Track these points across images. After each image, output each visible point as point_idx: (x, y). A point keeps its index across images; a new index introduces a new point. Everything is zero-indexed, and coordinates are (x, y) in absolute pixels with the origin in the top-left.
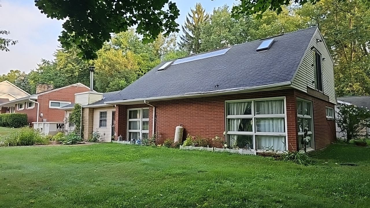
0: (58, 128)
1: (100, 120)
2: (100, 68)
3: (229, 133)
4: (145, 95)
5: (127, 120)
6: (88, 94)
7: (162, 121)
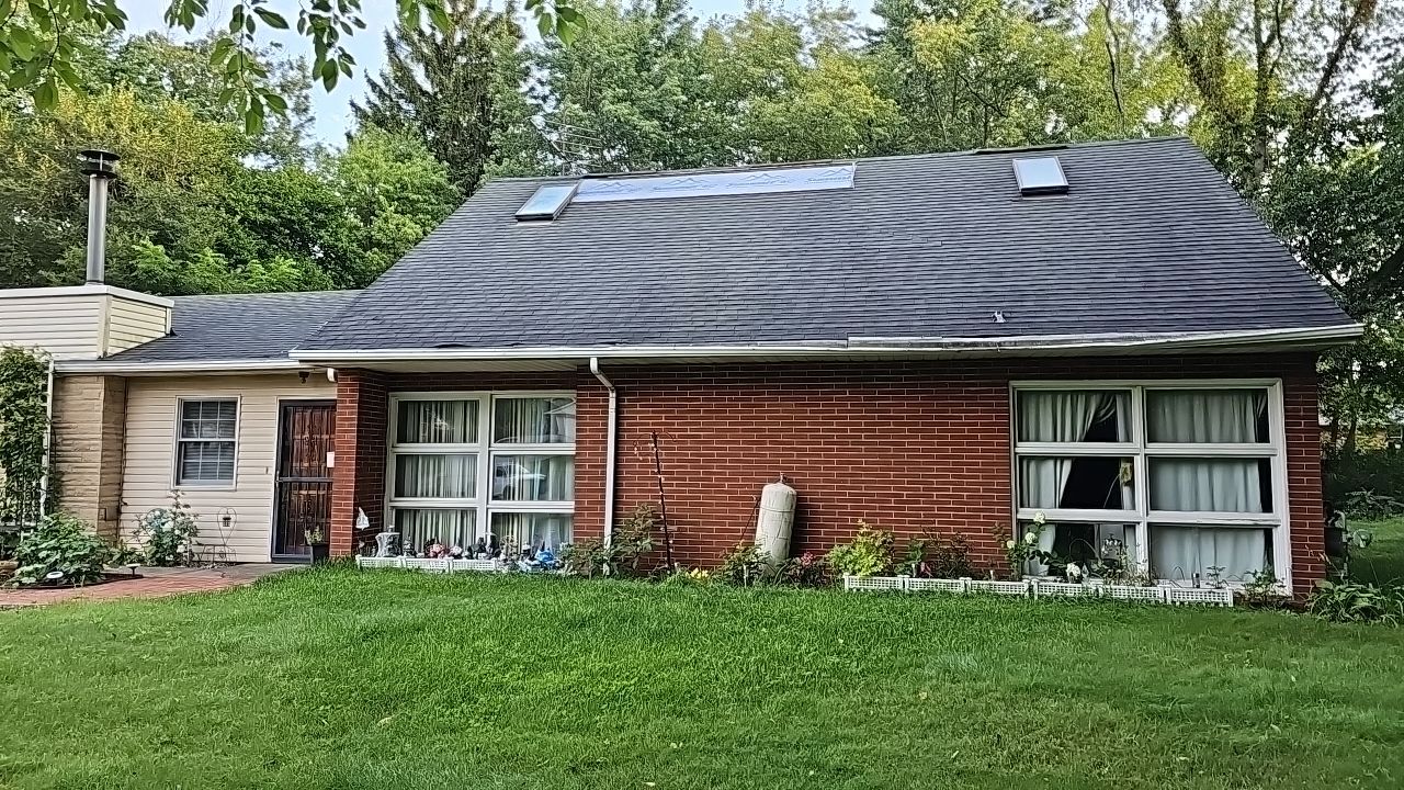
1: (181, 443)
3: (1024, 513)
4: (574, 331)
5: (389, 448)
6: (105, 297)
7: (664, 461)
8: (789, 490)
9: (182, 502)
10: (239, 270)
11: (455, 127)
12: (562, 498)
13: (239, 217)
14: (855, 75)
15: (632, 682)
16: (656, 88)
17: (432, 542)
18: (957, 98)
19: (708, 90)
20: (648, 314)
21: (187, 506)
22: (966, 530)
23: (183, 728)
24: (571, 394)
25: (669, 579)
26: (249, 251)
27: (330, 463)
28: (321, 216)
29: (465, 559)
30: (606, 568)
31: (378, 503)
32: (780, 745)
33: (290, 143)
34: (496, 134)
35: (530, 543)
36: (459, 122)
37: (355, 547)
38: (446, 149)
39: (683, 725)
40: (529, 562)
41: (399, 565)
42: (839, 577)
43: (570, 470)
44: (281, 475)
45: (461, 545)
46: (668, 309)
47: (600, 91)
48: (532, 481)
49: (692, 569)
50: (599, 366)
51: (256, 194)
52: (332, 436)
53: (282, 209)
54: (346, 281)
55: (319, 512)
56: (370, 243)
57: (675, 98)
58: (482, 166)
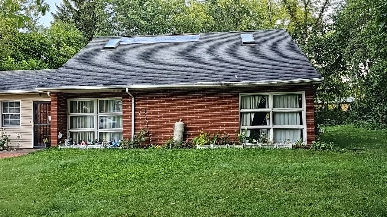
1: (3, 115)
3: (243, 127)
4: (121, 81)
5: (68, 115)
7: (148, 116)
8: (182, 123)
9: (4, 132)
10: (19, 63)
11: (85, 21)
12: (119, 128)
13: (18, 47)
14: (201, 9)
15: (138, 175)
16: (145, 11)
17: (82, 141)
18: (229, 16)
19: (160, 12)
20: (142, 76)
21: (6, 133)
22: (228, 132)
23: (7, 194)
24: (121, 98)
25: (150, 148)
26: (22, 57)
27: (50, 119)
28: (44, 47)
29: (91, 145)
30: (132, 146)
31: (65, 130)
32: (176, 188)
33: (34, 24)
34: (98, 23)
35: (110, 140)
36: (86, 19)
37: (58, 144)
38: (83, 27)
39: (151, 185)
40: (110, 145)
41: (72, 147)
42: (196, 145)
43: (121, 120)
44: (35, 123)
45: (90, 141)
46: (148, 74)
47: (128, 11)
48: (111, 123)
49: (156, 145)
50: (128, 90)
51: (23, 40)
52: (50, 112)
53: (32, 44)
54: (53, 66)
55: (47, 133)
56: (60, 55)
57: (150, 14)
58: (94, 33)
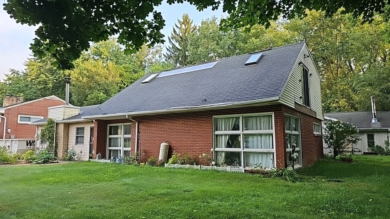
0: (27, 145)
1: (76, 136)
2: (77, 80)
3: (217, 149)
4: (127, 109)
5: (107, 136)
6: (63, 108)
7: (146, 138)
8: (166, 144)
9: (74, 148)
21: (74, 149)
44: (90, 142)
